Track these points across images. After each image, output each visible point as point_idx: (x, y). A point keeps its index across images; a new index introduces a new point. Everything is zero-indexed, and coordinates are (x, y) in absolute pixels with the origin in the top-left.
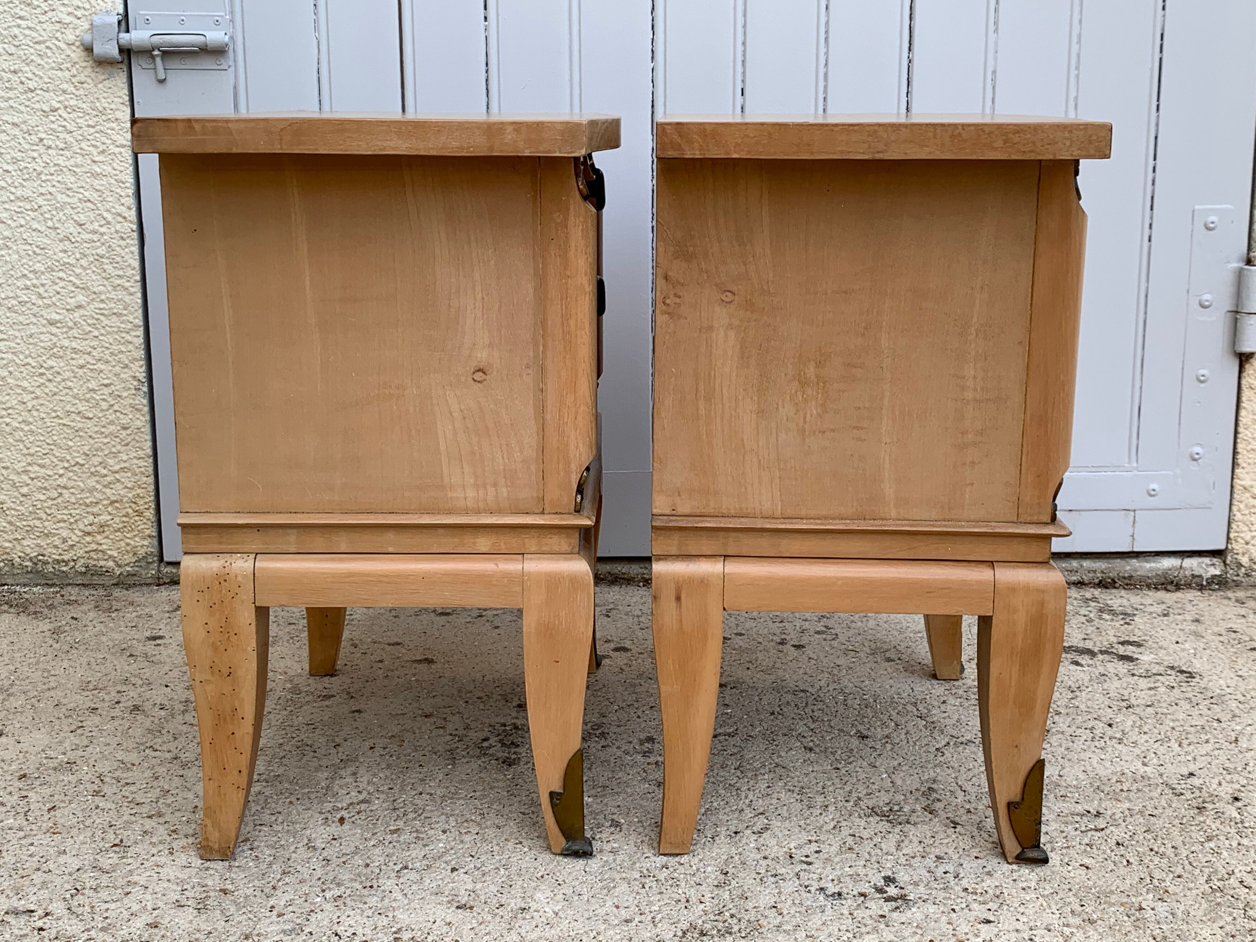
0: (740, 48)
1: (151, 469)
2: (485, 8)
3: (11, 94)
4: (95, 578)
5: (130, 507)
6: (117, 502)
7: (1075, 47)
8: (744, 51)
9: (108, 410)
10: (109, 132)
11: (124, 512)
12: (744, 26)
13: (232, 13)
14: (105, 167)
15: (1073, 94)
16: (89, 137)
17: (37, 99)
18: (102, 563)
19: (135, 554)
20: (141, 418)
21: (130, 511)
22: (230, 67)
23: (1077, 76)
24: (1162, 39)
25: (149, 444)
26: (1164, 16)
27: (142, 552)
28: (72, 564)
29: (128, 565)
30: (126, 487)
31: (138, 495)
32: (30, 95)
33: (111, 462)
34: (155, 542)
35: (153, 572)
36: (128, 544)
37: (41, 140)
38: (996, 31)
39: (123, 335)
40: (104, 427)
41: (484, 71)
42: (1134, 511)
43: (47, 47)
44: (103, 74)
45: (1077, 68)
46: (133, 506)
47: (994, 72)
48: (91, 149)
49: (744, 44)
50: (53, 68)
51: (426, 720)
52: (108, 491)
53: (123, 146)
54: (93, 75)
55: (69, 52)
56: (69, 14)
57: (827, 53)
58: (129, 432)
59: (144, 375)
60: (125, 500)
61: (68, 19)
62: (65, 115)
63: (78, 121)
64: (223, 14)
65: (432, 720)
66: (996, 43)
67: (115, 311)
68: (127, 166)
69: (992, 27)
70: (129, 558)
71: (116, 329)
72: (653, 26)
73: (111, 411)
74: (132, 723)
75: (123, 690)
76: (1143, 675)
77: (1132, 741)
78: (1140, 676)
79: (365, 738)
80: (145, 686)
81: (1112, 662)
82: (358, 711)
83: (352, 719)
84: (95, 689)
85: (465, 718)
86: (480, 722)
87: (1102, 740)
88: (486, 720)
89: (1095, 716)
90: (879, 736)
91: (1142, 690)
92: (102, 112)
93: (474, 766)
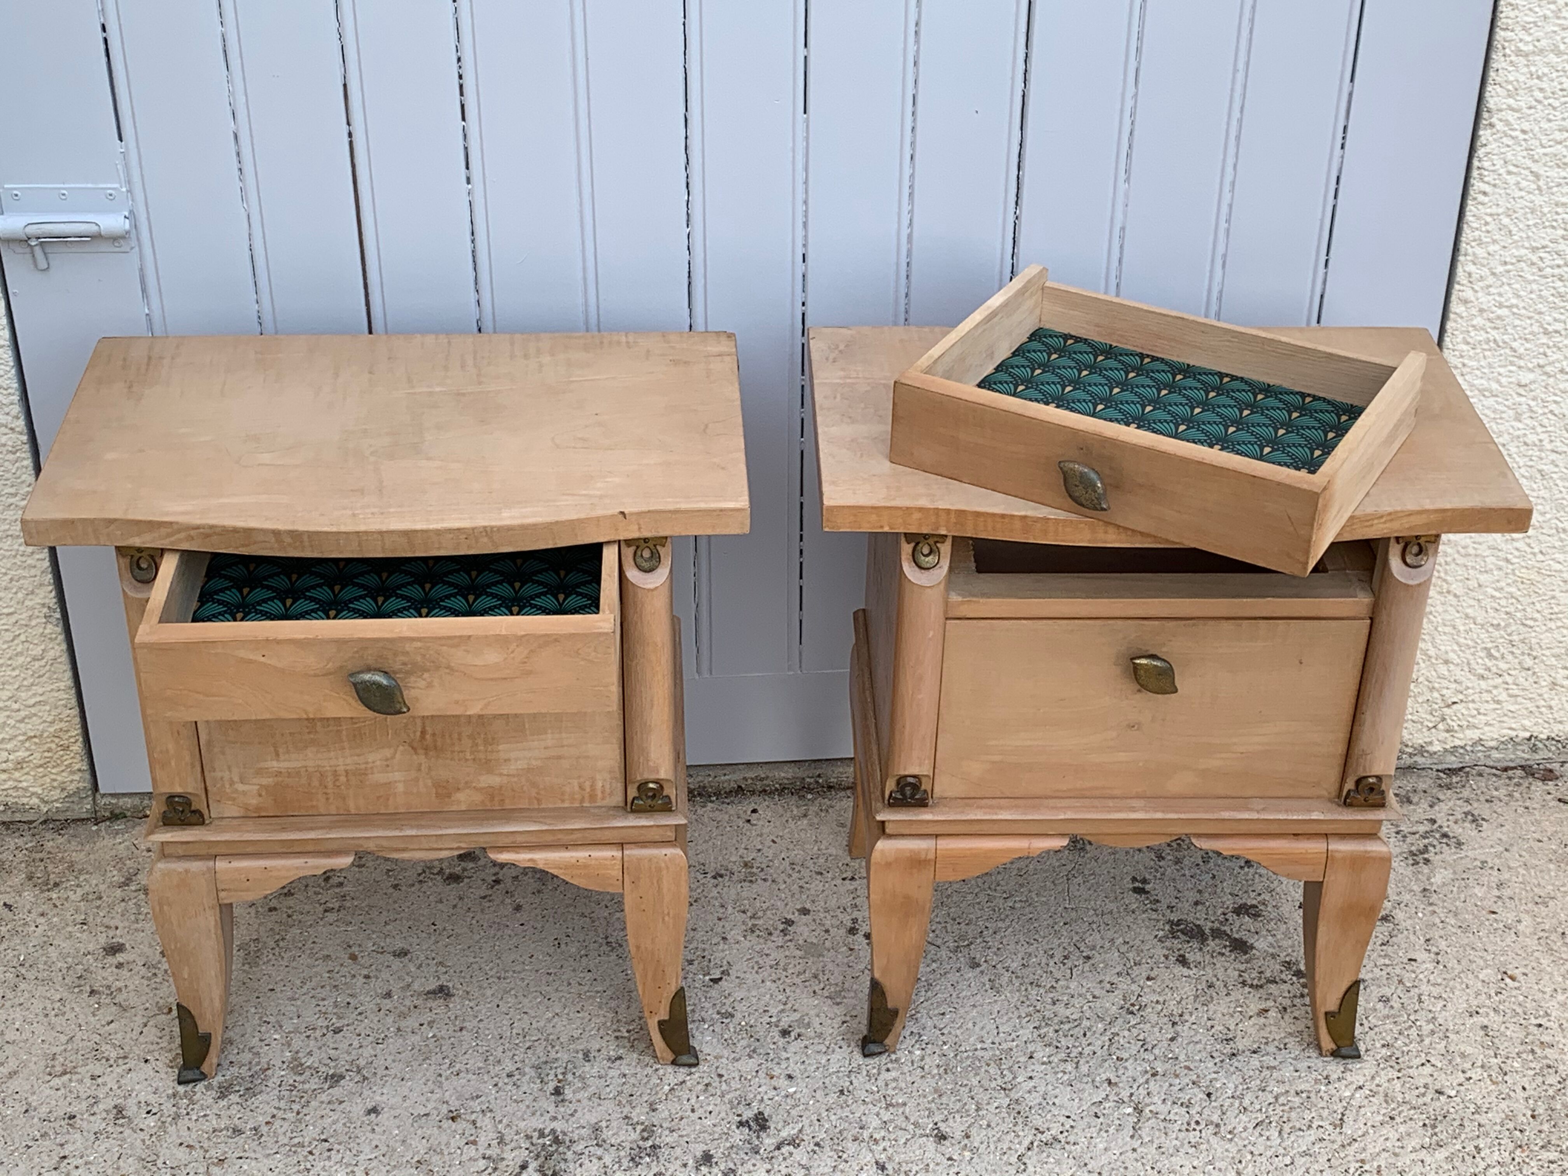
0: (800, 208)
1: (74, 702)
2: (467, 168)
4: (17, 815)
5: (52, 741)
6: (35, 737)
7: (1227, 196)
8: (806, 211)
9: (12, 641)
11: (46, 747)
12: (806, 182)
13: (129, 182)
15: (1221, 250)
18: (25, 800)
19: (63, 789)
20: (57, 647)
21: (53, 746)
22: (132, 248)
23: (1228, 230)
24: (1338, 183)
25: (69, 674)
26: (1342, 157)
27: (72, 787)
29: (56, 801)
30: (45, 721)
31: (61, 729)
33: (23, 695)
34: (87, 776)
35: (89, 807)
36: (55, 780)
38: (1127, 180)
39: (24, 559)
40: (10, 659)
41: (470, 242)
45: (1228, 221)
46: (57, 740)
47: (1123, 229)
49: (805, 202)
51: (454, 1125)
52: (22, 725)
57: (911, 212)
58: (43, 663)
59: (55, 600)
60: (45, 735)
64: (116, 186)
65: (460, 1125)
66: (1127, 196)
67: (10, 533)
68: (8, 368)
69: (1122, 175)
70: (56, 794)
71: (13, 553)
72: (688, 184)
73: (16, 642)
74: (121, 1146)
75: (97, 1073)
76: (1255, 982)
77: (1229, 1128)
78: (1251, 986)
79: (388, 1168)
80: (120, 1061)
81: (1223, 954)
82: (374, 1110)
83: (369, 1128)
84: (65, 1073)
85: (497, 1120)
86: (515, 1128)
87: (1198, 1128)
88: (522, 1125)
89: (1194, 1078)
90: (958, 1135)
91: (1251, 1017)
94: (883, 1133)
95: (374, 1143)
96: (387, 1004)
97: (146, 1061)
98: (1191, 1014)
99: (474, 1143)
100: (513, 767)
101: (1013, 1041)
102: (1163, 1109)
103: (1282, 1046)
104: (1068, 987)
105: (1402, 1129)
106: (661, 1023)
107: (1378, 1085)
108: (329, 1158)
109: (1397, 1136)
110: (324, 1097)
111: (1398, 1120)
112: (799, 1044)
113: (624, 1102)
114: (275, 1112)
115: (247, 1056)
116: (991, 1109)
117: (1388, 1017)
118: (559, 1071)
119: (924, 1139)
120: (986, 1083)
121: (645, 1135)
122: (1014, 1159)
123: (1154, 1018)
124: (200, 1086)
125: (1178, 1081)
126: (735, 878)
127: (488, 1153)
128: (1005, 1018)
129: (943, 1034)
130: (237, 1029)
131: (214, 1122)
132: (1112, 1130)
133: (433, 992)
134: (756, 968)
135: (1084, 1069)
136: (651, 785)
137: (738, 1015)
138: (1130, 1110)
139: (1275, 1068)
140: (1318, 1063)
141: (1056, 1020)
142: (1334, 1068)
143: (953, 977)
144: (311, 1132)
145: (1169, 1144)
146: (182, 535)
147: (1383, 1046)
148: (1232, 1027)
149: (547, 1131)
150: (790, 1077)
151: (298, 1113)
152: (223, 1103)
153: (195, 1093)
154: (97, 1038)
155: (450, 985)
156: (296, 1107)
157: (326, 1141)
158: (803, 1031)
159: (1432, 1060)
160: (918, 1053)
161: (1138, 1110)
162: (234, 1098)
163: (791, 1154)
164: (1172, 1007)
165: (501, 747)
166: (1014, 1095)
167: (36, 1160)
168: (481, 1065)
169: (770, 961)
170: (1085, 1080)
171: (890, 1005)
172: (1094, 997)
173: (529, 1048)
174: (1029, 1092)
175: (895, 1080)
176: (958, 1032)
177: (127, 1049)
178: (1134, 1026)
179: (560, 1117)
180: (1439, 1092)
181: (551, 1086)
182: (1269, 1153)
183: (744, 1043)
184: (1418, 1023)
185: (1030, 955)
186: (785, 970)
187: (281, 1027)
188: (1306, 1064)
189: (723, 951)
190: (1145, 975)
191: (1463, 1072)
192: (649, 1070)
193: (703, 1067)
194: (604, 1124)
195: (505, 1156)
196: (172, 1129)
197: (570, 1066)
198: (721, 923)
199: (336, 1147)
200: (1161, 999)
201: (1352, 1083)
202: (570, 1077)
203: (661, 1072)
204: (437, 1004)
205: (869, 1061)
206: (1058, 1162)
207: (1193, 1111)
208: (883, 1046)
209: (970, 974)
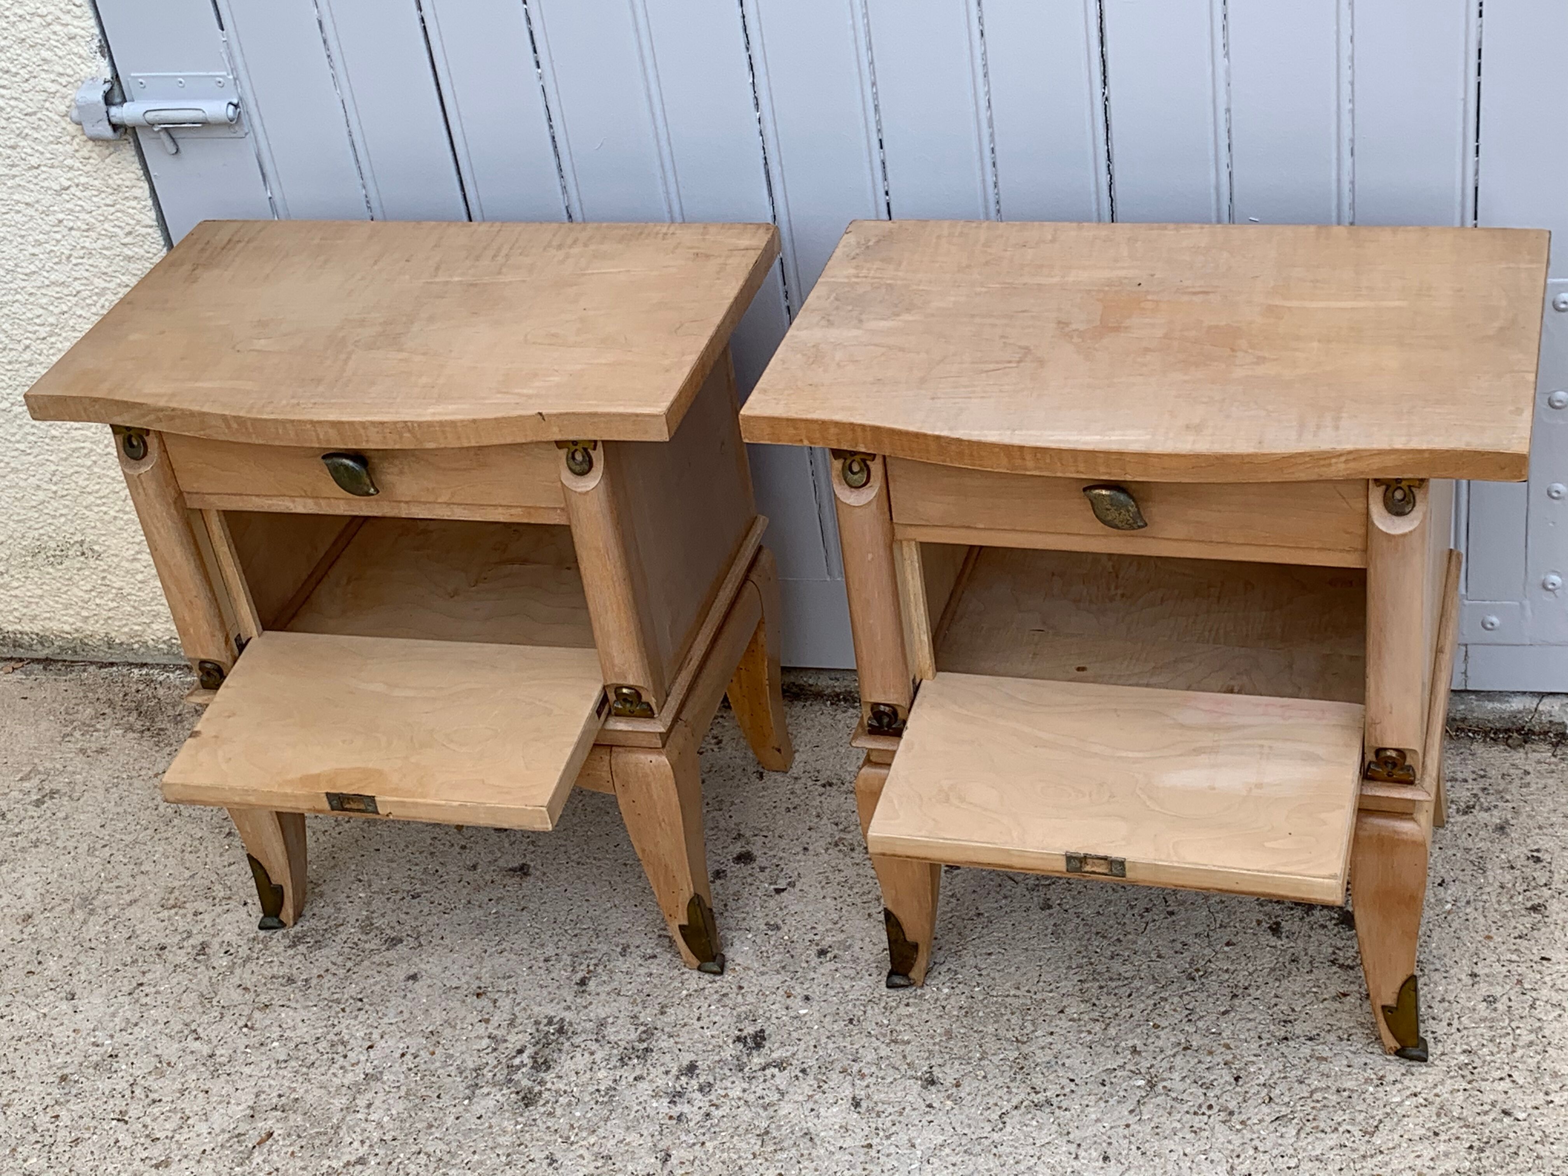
0: (869, 90)
2: (535, 52)
3: (14, 171)
8: (876, 94)
10: (130, 211)
12: (872, 63)
13: (235, 70)
14: (136, 250)
16: (110, 217)
17: (43, 176)
22: (246, 133)
23: (1352, 111)
32: (35, 172)
37: (60, 221)
38: (1227, 56)
41: (548, 127)
42: (1466, 645)
43: (40, 119)
44: (108, 148)
47: (1228, 110)
48: (116, 230)
49: (874, 84)
50: (52, 142)
51: (476, 1002)
53: (151, 227)
54: (97, 149)
55: (64, 124)
56: (53, 81)
57: (988, 92)
61: (53, 88)
62: (78, 193)
63: (94, 199)
64: (225, 73)
65: (482, 1002)
66: (1228, 71)
69: (1220, 51)
72: (751, 66)
74: (191, 980)
75: (201, 910)
76: (1349, 962)
77: (1243, 1117)
78: (1341, 966)
79: (403, 1034)
80: (224, 903)
81: (1324, 927)
82: (414, 977)
83: (403, 993)
84: (174, 907)
85: (517, 1001)
86: (529, 1012)
87: (1208, 1113)
88: (536, 1009)
89: (1229, 1058)
90: (949, 1081)
91: (1325, 999)
92: (118, 189)
93: (491, 1103)
94: (874, 1069)
95: (400, 1009)
96: (469, 876)
97: (245, 904)
98: (1258, 987)
99: (487, 1021)
101: (1051, 991)
102: (1178, 1086)
103: (1346, 1036)
104: (1135, 942)
105: (1442, 1147)
106: (681, 927)
107: (1437, 1095)
108: (357, 1016)
109: (1433, 1154)
110: (377, 959)
111: (1443, 1137)
112: (832, 966)
113: (639, 1000)
114: (330, 965)
115: (330, 910)
116: (996, 1060)
117: (1484, 1020)
118: (593, 962)
119: (912, 1081)
120: (1002, 1033)
121: (644, 1036)
122: (995, 1116)
123: (1215, 986)
124: (280, 933)
125: (1209, 1059)
126: (844, 788)
127: (495, 1032)
128: (1053, 967)
129: (980, 975)
130: (332, 884)
131: (275, 969)
132: (1112, 1101)
133: (513, 870)
134: (823, 883)
135: (1112, 1031)
136: (625, 691)
137: (785, 929)
138: (1142, 1083)
139: (1326, 1059)
140: (1378, 1061)
141: (1107, 975)
142: (1394, 1068)
143: (1017, 916)
144: (352, 990)
145: (1169, 1124)
146: (152, 417)
147: (1464, 1051)
148: (1298, 1009)
149: (555, 1020)
150: (807, 998)
151: (349, 971)
152: (291, 952)
153: (271, 938)
154: (214, 877)
155: (532, 864)
156: (349, 964)
157: (361, 1000)
158: (841, 953)
159: (1516, 1075)
160: (946, 991)
161: (1152, 1085)
162: (302, 948)
163: (773, 1076)
164: (1240, 977)
166: (1025, 1049)
167: (118, 983)
168: (525, 946)
169: (839, 878)
170: (1108, 1043)
171: (909, 938)
172: (1159, 956)
173: (576, 936)
174: (1043, 1048)
175: (910, 1016)
176: (997, 975)
177: (234, 889)
178: (1187, 994)
179: (573, 1008)
180: (1506, 1113)
181: (580, 975)
182: (1275, 1152)
183: (777, 957)
184: (1518, 1031)
185: (1111, 902)
186: (851, 888)
187: (370, 886)
188: (1364, 1060)
189: (799, 861)
190: (1225, 939)
191: (1547, 1094)
192: (676, 972)
193: (728, 977)
194: (610, 1020)
195: (508, 1038)
196: (238, 971)
197: (605, 958)
198: (809, 833)
199: (367, 1007)
200: (1232, 968)
201: (1408, 1088)
202: (600, 969)
203: (686, 976)
204: (512, 882)
205: (892, 992)
206: (1040, 1127)
207: (1211, 1094)
208: (909, 979)
209: (1037, 915)
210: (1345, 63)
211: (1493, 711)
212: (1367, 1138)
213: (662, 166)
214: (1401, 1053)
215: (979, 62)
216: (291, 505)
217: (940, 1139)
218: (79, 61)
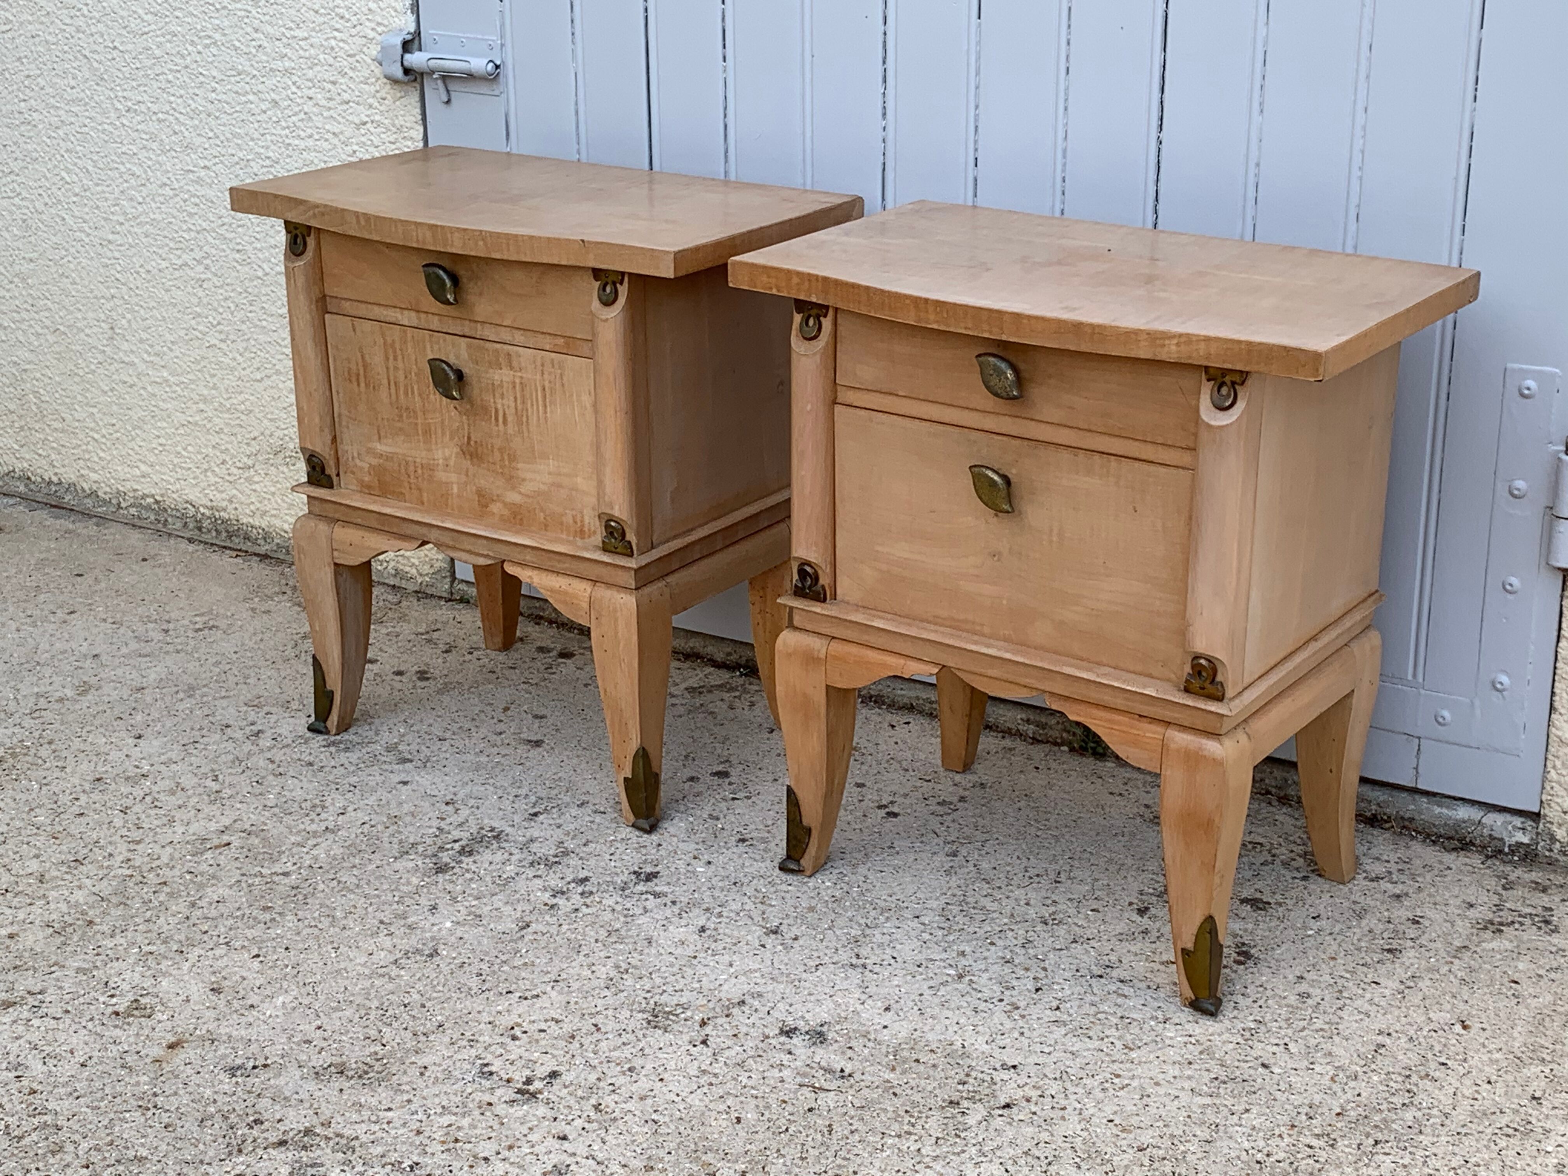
0: (972, 111)
2: (724, 47)
3: (331, 104)
7: (1359, 141)
8: (977, 116)
12: (977, 88)
13: (504, 37)
15: (1356, 201)
17: (350, 111)
18: (407, 569)
22: (502, 93)
23: (1361, 178)
26: (1475, 111)
27: (437, 565)
28: (385, 564)
29: (427, 575)
32: (345, 107)
35: (447, 587)
37: (355, 152)
38: (1261, 113)
42: (1419, 738)
43: (357, 61)
44: (399, 91)
47: (1258, 165)
49: (976, 107)
50: (362, 82)
51: (443, 807)
54: (392, 91)
55: (373, 68)
56: (373, 29)
57: (1066, 124)
61: (372, 34)
62: (372, 130)
63: (382, 136)
64: (495, 37)
65: (447, 808)
66: (1261, 129)
69: (1256, 108)
70: (426, 569)
72: (884, 79)
74: (235, 748)
77: (1025, 1013)
79: (373, 812)
82: (405, 783)
83: (390, 790)
85: (475, 814)
86: (480, 821)
87: (997, 1003)
88: (487, 821)
89: (1041, 976)
90: (790, 935)
92: (400, 129)
93: (411, 865)
94: (733, 914)
95: (381, 798)
96: (493, 737)
99: (443, 819)
100: (528, 487)
101: (917, 904)
102: (983, 982)
104: (1012, 892)
105: (1189, 1072)
106: (626, 779)
107: (1209, 1040)
108: (345, 794)
109: (1177, 1074)
110: (385, 767)
111: (1195, 1066)
113: (572, 834)
114: (347, 763)
115: (371, 733)
116: (839, 932)
117: (1289, 1006)
118: (552, 805)
119: (759, 928)
120: (857, 918)
121: (560, 854)
122: (812, 964)
123: (1063, 932)
124: (321, 737)
125: (1023, 972)
127: (445, 827)
128: (930, 890)
129: (865, 882)
131: (304, 756)
132: (919, 978)
135: (951, 938)
136: (614, 524)
137: (723, 820)
138: (953, 973)
139: (1126, 996)
140: (1171, 1007)
141: (972, 905)
143: (924, 855)
144: (353, 780)
145: (957, 1002)
146: (311, 213)
147: (1256, 1021)
148: (1124, 961)
149: (497, 830)
150: (709, 863)
151: (358, 769)
152: (323, 749)
153: (313, 738)
155: (548, 741)
156: (362, 766)
157: (355, 787)
159: (1291, 1046)
160: (828, 884)
161: (961, 976)
162: (333, 749)
163: (647, 900)
165: (520, 466)
166: (869, 931)
167: (180, 738)
168: (506, 785)
170: (942, 944)
171: (805, 822)
172: (1027, 904)
173: (550, 788)
174: (884, 934)
178: (1034, 931)
179: (516, 826)
180: (1265, 1066)
181: (536, 810)
183: (703, 835)
184: (1315, 1020)
187: (412, 727)
188: (1160, 1005)
191: (1312, 1063)
193: (654, 837)
194: (540, 840)
195: (452, 831)
196: (274, 751)
197: (563, 805)
201: (1187, 1030)
202: (554, 810)
204: (524, 747)
205: (781, 874)
206: (846, 979)
207: (1007, 993)
208: (799, 865)
209: (940, 858)
210: (1359, 132)
211: (1440, 815)
212: (1126, 1051)
213: (804, 160)
214: (1196, 1006)
215: (1062, 95)
216: (399, 316)
217: (757, 966)
218: (394, 14)
